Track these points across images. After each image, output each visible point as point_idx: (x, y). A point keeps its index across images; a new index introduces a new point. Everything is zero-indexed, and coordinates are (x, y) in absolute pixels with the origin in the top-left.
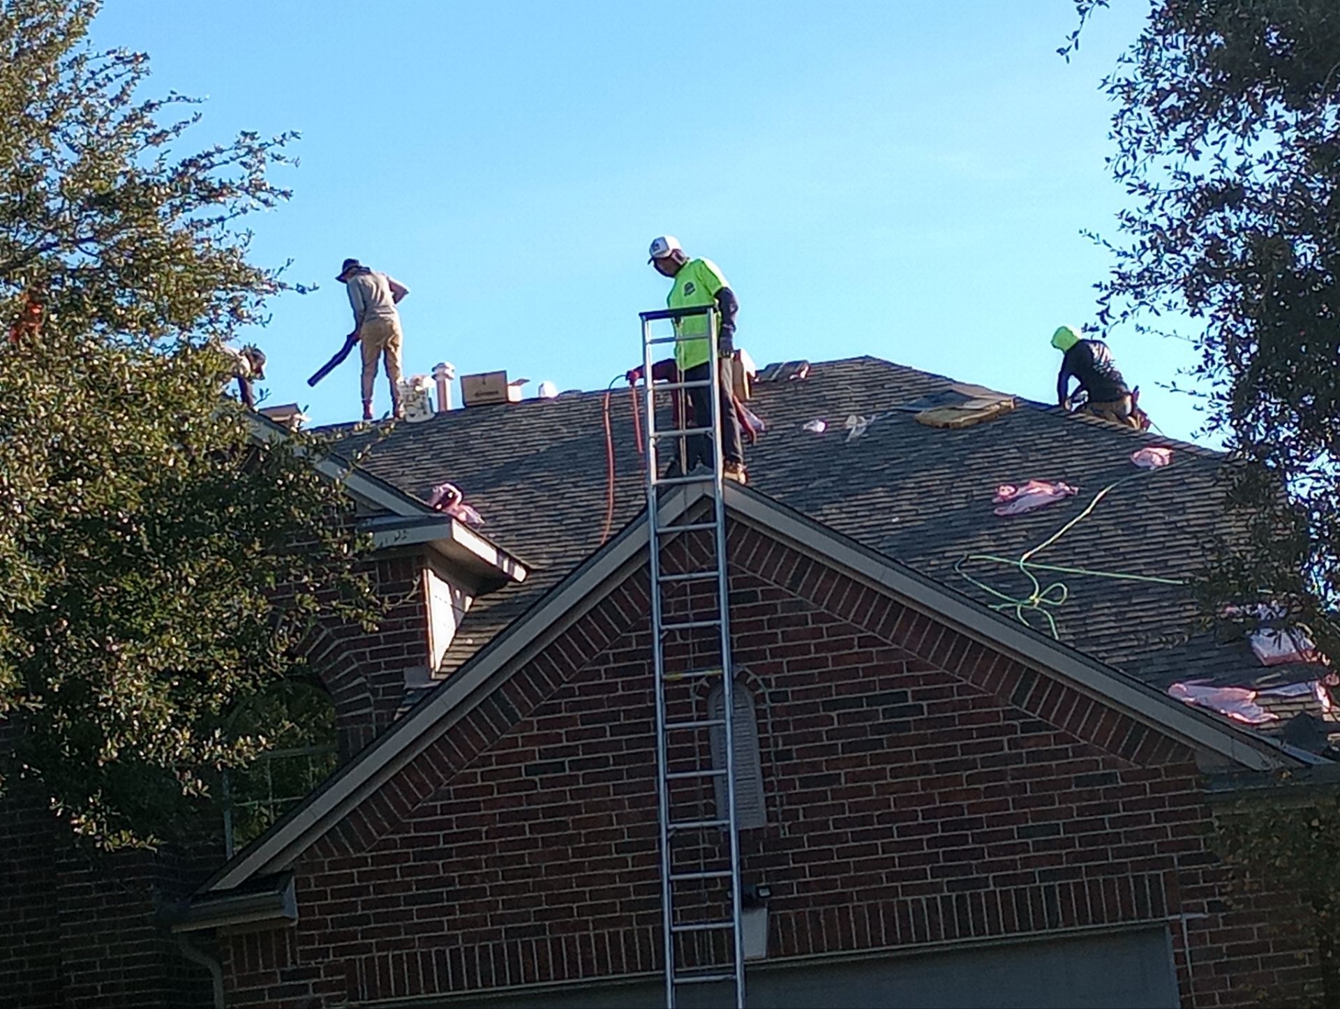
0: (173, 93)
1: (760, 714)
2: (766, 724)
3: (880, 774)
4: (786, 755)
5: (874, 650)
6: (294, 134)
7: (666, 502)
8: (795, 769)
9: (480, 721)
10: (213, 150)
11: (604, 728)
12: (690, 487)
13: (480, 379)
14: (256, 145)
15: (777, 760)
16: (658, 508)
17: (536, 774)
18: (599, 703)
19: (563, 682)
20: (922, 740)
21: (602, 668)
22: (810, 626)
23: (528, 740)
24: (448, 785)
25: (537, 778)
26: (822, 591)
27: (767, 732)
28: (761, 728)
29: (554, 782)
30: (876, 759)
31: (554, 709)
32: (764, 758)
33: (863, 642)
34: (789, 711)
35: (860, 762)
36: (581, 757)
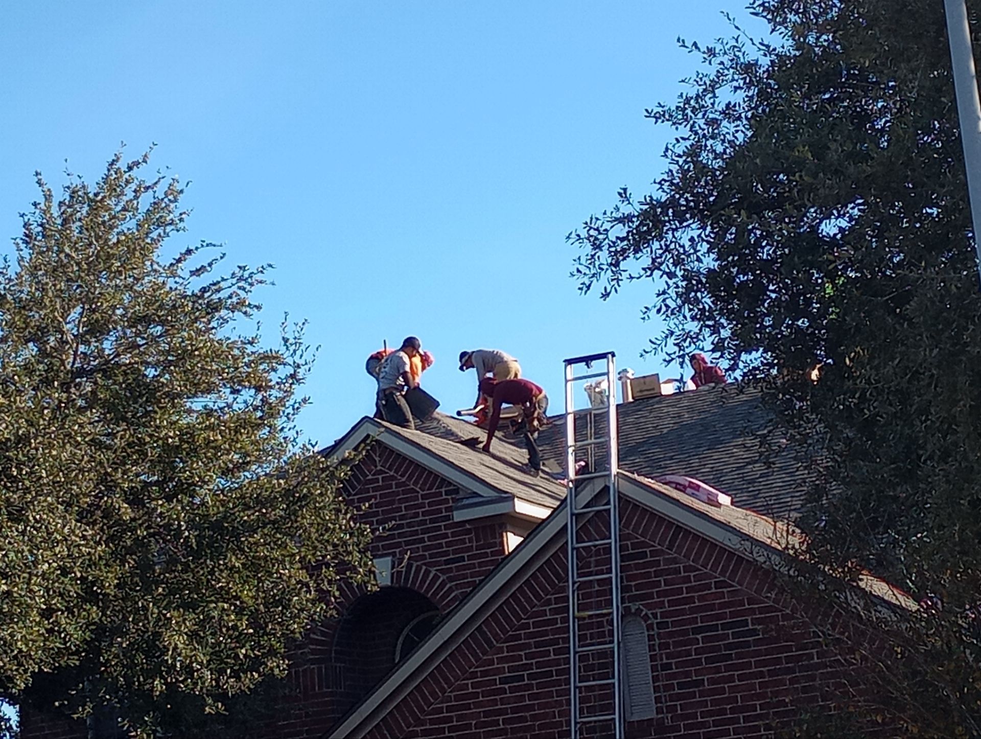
0: (204, 241)
1: (651, 638)
2: (654, 645)
3: (731, 679)
4: (667, 667)
5: (725, 590)
6: (270, 266)
7: (582, 490)
8: (674, 676)
9: (469, 647)
10: (220, 279)
11: (549, 651)
12: (596, 481)
13: (642, 380)
14: (246, 275)
15: (662, 670)
16: (576, 496)
17: (507, 683)
18: (545, 633)
19: (522, 619)
20: (757, 653)
21: (547, 608)
22: (683, 574)
23: (501, 660)
24: (451, 692)
25: (507, 686)
26: (690, 550)
27: (655, 650)
28: (652, 648)
29: (518, 689)
30: (728, 668)
31: (518, 637)
32: (654, 668)
33: (718, 585)
34: (671, 635)
35: (718, 670)
36: (535, 671)
